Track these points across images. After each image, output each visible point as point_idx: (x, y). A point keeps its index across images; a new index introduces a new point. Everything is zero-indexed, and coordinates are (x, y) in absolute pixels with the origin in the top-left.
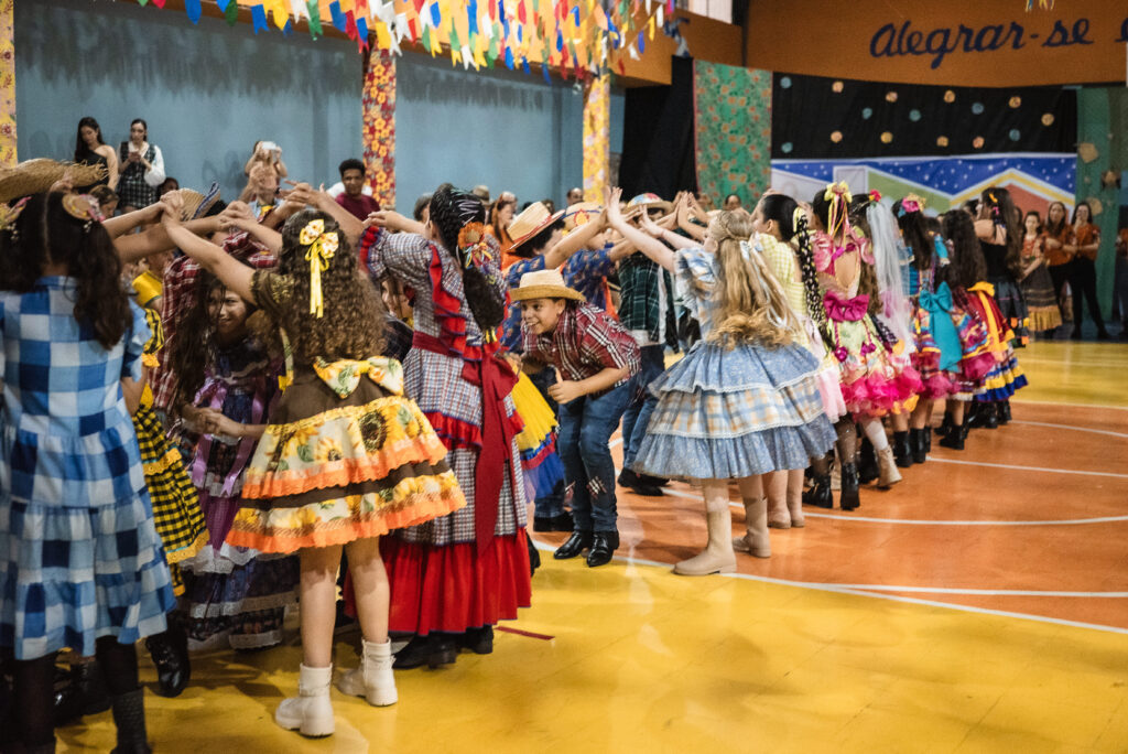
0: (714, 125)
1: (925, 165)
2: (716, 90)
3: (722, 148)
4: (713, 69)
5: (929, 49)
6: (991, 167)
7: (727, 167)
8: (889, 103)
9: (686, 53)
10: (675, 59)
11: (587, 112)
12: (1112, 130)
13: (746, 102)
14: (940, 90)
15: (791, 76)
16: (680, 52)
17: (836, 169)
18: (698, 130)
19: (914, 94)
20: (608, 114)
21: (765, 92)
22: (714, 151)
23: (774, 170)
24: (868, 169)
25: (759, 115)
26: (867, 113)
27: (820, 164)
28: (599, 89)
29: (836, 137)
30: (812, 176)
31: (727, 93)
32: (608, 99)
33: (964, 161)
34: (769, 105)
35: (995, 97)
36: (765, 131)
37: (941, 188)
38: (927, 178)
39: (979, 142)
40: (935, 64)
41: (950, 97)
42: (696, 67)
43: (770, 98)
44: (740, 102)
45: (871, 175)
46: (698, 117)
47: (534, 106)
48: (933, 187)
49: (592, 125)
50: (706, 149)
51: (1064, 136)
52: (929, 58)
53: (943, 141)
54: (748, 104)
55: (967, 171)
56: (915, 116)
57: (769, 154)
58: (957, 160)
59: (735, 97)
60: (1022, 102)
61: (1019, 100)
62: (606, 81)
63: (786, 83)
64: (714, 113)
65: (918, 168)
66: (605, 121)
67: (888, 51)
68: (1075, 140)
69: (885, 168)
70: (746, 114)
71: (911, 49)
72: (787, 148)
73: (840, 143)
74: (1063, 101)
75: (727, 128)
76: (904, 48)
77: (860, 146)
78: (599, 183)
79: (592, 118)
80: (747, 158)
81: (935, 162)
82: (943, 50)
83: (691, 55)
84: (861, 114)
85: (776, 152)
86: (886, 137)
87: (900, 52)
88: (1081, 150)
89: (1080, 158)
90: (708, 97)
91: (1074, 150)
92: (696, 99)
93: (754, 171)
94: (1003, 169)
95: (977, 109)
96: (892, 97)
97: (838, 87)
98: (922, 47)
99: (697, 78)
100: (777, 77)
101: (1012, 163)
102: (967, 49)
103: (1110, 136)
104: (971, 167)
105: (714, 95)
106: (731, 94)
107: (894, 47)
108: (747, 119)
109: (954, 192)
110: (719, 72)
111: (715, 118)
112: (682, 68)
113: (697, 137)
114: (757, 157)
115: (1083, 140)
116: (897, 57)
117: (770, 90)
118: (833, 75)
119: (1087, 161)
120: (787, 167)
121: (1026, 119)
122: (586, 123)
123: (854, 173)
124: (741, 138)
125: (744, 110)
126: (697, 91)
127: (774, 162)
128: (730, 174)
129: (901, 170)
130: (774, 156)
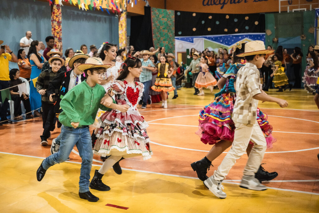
0: (158, 27)
1: (221, 37)
2: (158, 16)
3: (160, 33)
4: (157, 10)
5: (220, 3)
6: (240, 38)
7: (162, 39)
8: (210, 19)
9: (148, 5)
10: (145, 7)
11: (120, 23)
12: (276, 26)
13: (167, 20)
14: (225, 15)
15: (180, 12)
16: (147, 5)
17: (194, 39)
18: (153, 28)
19: (217, 16)
20: (126, 24)
21: (173, 17)
22: (158, 34)
23: (176, 40)
24: (204, 39)
25: (171, 23)
26: (203, 22)
27: (189, 38)
28: (123, 16)
29: (194, 29)
30: (187, 41)
31: (161, 17)
32: (126, 19)
33: (232, 36)
34: (174, 20)
35: (241, 17)
36: (173, 28)
37: (226, 44)
38: (221, 41)
39: (237, 30)
40: (222, 8)
41: (227, 17)
42: (152, 10)
44: (165, 20)
45: (205, 40)
46: (153, 24)
47: (104, 22)
48: (223, 44)
49: (122, 27)
50: (156, 34)
51: (262, 28)
52: (221, 6)
53: (226, 30)
54: (168, 20)
55: (233, 39)
56: (218, 23)
57: (174, 35)
58: (230, 36)
59: (163, 18)
60: (249, 18)
61: (248, 17)
62: (125, 14)
63: (179, 14)
64: (157, 23)
65: (219, 38)
66: (125, 26)
67: (208, 4)
68: (265, 29)
69: (209, 38)
71: (215, 4)
72: (180, 33)
73: (195, 31)
74: (261, 17)
75: (162, 27)
76: (213, 3)
77: (201, 32)
78: (124, 44)
79: (122, 25)
80: (168, 36)
81: (223, 36)
82: (224, 3)
83: (150, 6)
84: (201, 23)
85: (176, 34)
86: (209, 29)
87: (211, 4)
88: (266, 32)
89: (266, 34)
90: (156, 18)
91: (265, 32)
92: (152, 19)
94: (244, 38)
95: (236, 20)
96: (210, 17)
97: (194, 15)
98: (218, 3)
99: (152, 13)
100: (176, 12)
101: (247, 36)
102: (231, 3)
103: (275, 28)
104: (234, 38)
105: (157, 18)
106: (162, 17)
107: (210, 3)
108: (167, 25)
109: (229, 45)
110: (159, 11)
111: (158, 25)
112: (148, 10)
113: (153, 31)
114: (171, 36)
115: (267, 29)
116: (211, 6)
117: (174, 16)
118: (193, 11)
119: (268, 35)
120: (180, 39)
121: (250, 23)
122: (120, 26)
123: (200, 40)
124: (166, 31)
125: (167, 22)
126: (152, 17)
127: (176, 37)
128: (163, 41)
129: (214, 39)
130: (176, 36)
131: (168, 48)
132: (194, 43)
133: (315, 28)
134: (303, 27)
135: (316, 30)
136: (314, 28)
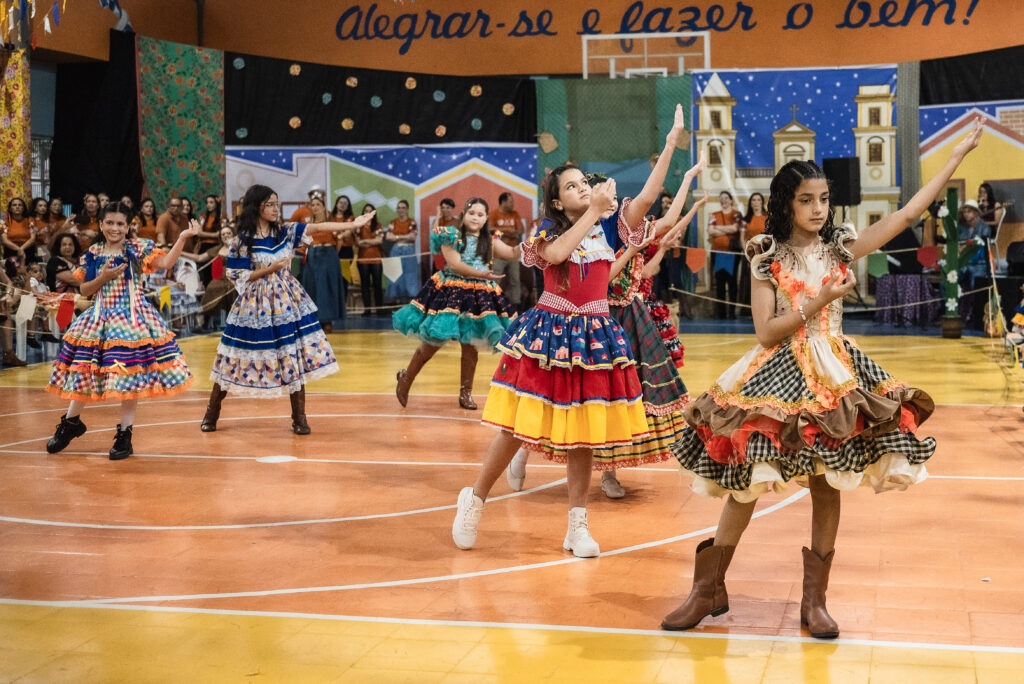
0: (159, 106)
1: (388, 153)
2: (161, 69)
3: (168, 132)
4: (157, 45)
5: (397, 34)
6: (454, 157)
7: (175, 152)
8: (350, 87)
9: (127, 26)
10: (114, 34)
11: (3, 90)
12: (570, 124)
13: (195, 83)
14: (402, 76)
15: (244, 57)
16: (121, 26)
17: (295, 156)
18: (142, 112)
19: (374, 80)
20: (28, 91)
21: (217, 73)
22: (160, 136)
23: (228, 157)
24: (329, 156)
25: (211, 97)
26: (327, 98)
27: (279, 151)
28: (16, 63)
29: (295, 122)
30: (271, 164)
31: (174, 73)
32: (28, 74)
33: (427, 149)
34: (221, 87)
35: (456, 85)
36: (217, 116)
37: (405, 177)
38: (390, 166)
39: (441, 131)
40: (404, 50)
41: (411, 84)
42: (138, 43)
43: (222, 80)
44: (189, 82)
45: (333, 163)
46: (142, 97)
48: (397, 176)
49: (8, 103)
50: (151, 133)
51: (525, 127)
52: (397, 43)
53: (405, 129)
54: (198, 85)
55: (430, 160)
56: (376, 102)
57: (222, 141)
58: (422, 148)
59: (183, 77)
60: (483, 90)
61: (479, 89)
62: (24, 54)
63: (239, 63)
64: (159, 94)
65: (382, 157)
66: (26, 100)
67: (355, 34)
68: (536, 132)
69: (347, 156)
70: (196, 95)
71: (378, 34)
72: (242, 133)
73: (298, 129)
74: (523, 90)
75: (175, 110)
76: (372, 32)
77: (320, 133)
78: (18, 168)
79: (9, 96)
80: (197, 143)
81: (397, 150)
82: (411, 36)
83: (134, 30)
84: (321, 99)
85: (230, 138)
86: (347, 124)
87: (367, 35)
88: (541, 141)
89: (540, 147)
90: (153, 76)
91: (535, 140)
92: (139, 78)
93: (204, 158)
94: (467, 158)
95: (439, 96)
96: (352, 82)
97: (295, 70)
98: (390, 31)
99: (140, 55)
100: (229, 58)
101: (476, 153)
102: (435, 35)
103: (568, 126)
104: (434, 156)
105: (159, 74)
106: (178, 73)
107: (362, 31)
108: (197, 101)
109: (418, 181)
110: (165, 50)
111: (162, 100)
112: (123, 44)
113: (140, 120)
114: (208, 141)
115: (543, 130)
116: (365, 40)
117: (222, 71)
118: (292, 58)
119: (547, 152)
120: (243, 154)
121: (488, 107)
122: (2, 101)
123: (314, 162)
124: (190, 123)
125: (194, 91)
126: (140, 70)
127: (229, 148)
128: (177, 160)
129: (364, 158)
130: (227, 142)
131: (197, 184)
132: (294, 172)
133: (692, 135)
134: (656, 128)
135: (695, 141)
136: (690, 133)
